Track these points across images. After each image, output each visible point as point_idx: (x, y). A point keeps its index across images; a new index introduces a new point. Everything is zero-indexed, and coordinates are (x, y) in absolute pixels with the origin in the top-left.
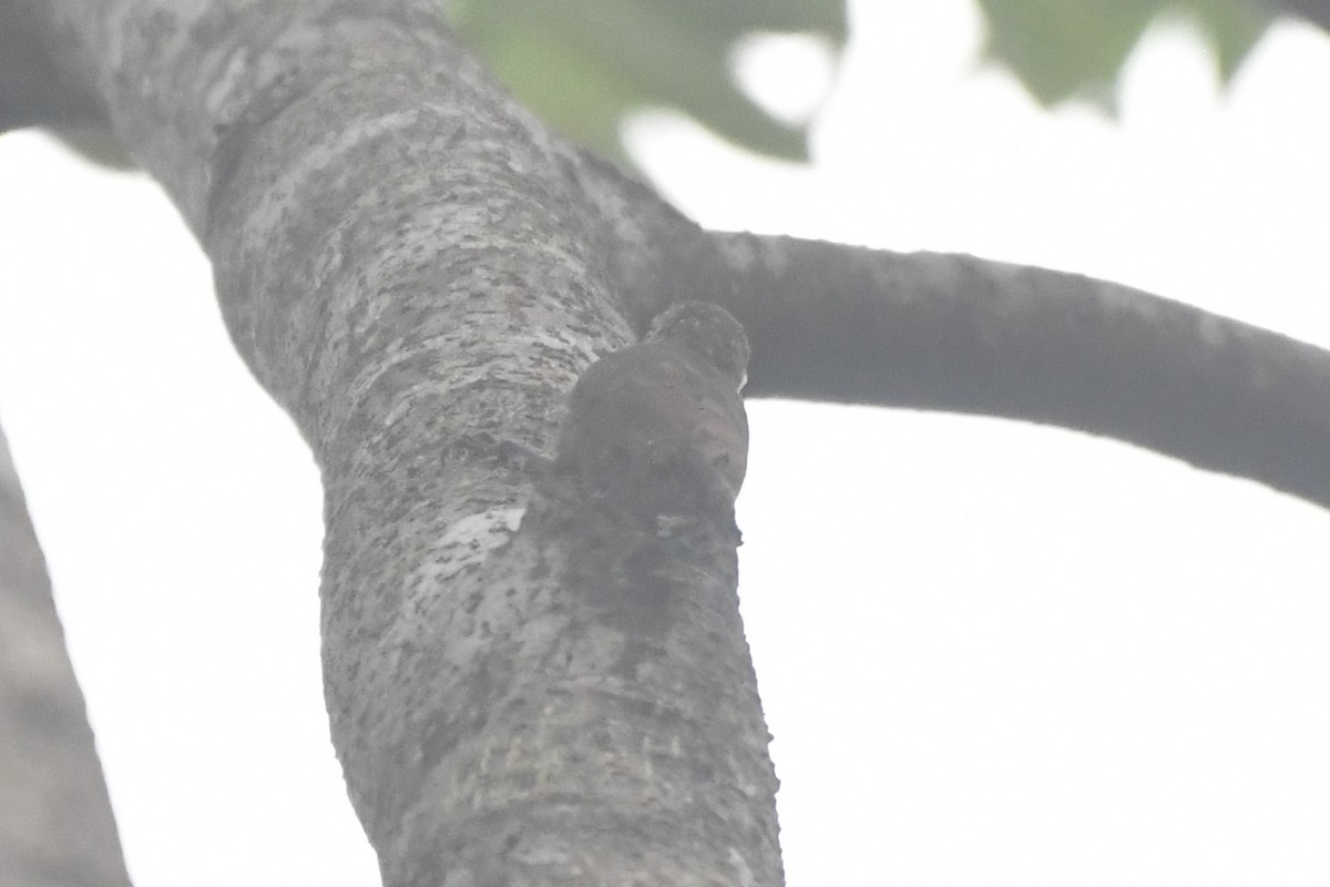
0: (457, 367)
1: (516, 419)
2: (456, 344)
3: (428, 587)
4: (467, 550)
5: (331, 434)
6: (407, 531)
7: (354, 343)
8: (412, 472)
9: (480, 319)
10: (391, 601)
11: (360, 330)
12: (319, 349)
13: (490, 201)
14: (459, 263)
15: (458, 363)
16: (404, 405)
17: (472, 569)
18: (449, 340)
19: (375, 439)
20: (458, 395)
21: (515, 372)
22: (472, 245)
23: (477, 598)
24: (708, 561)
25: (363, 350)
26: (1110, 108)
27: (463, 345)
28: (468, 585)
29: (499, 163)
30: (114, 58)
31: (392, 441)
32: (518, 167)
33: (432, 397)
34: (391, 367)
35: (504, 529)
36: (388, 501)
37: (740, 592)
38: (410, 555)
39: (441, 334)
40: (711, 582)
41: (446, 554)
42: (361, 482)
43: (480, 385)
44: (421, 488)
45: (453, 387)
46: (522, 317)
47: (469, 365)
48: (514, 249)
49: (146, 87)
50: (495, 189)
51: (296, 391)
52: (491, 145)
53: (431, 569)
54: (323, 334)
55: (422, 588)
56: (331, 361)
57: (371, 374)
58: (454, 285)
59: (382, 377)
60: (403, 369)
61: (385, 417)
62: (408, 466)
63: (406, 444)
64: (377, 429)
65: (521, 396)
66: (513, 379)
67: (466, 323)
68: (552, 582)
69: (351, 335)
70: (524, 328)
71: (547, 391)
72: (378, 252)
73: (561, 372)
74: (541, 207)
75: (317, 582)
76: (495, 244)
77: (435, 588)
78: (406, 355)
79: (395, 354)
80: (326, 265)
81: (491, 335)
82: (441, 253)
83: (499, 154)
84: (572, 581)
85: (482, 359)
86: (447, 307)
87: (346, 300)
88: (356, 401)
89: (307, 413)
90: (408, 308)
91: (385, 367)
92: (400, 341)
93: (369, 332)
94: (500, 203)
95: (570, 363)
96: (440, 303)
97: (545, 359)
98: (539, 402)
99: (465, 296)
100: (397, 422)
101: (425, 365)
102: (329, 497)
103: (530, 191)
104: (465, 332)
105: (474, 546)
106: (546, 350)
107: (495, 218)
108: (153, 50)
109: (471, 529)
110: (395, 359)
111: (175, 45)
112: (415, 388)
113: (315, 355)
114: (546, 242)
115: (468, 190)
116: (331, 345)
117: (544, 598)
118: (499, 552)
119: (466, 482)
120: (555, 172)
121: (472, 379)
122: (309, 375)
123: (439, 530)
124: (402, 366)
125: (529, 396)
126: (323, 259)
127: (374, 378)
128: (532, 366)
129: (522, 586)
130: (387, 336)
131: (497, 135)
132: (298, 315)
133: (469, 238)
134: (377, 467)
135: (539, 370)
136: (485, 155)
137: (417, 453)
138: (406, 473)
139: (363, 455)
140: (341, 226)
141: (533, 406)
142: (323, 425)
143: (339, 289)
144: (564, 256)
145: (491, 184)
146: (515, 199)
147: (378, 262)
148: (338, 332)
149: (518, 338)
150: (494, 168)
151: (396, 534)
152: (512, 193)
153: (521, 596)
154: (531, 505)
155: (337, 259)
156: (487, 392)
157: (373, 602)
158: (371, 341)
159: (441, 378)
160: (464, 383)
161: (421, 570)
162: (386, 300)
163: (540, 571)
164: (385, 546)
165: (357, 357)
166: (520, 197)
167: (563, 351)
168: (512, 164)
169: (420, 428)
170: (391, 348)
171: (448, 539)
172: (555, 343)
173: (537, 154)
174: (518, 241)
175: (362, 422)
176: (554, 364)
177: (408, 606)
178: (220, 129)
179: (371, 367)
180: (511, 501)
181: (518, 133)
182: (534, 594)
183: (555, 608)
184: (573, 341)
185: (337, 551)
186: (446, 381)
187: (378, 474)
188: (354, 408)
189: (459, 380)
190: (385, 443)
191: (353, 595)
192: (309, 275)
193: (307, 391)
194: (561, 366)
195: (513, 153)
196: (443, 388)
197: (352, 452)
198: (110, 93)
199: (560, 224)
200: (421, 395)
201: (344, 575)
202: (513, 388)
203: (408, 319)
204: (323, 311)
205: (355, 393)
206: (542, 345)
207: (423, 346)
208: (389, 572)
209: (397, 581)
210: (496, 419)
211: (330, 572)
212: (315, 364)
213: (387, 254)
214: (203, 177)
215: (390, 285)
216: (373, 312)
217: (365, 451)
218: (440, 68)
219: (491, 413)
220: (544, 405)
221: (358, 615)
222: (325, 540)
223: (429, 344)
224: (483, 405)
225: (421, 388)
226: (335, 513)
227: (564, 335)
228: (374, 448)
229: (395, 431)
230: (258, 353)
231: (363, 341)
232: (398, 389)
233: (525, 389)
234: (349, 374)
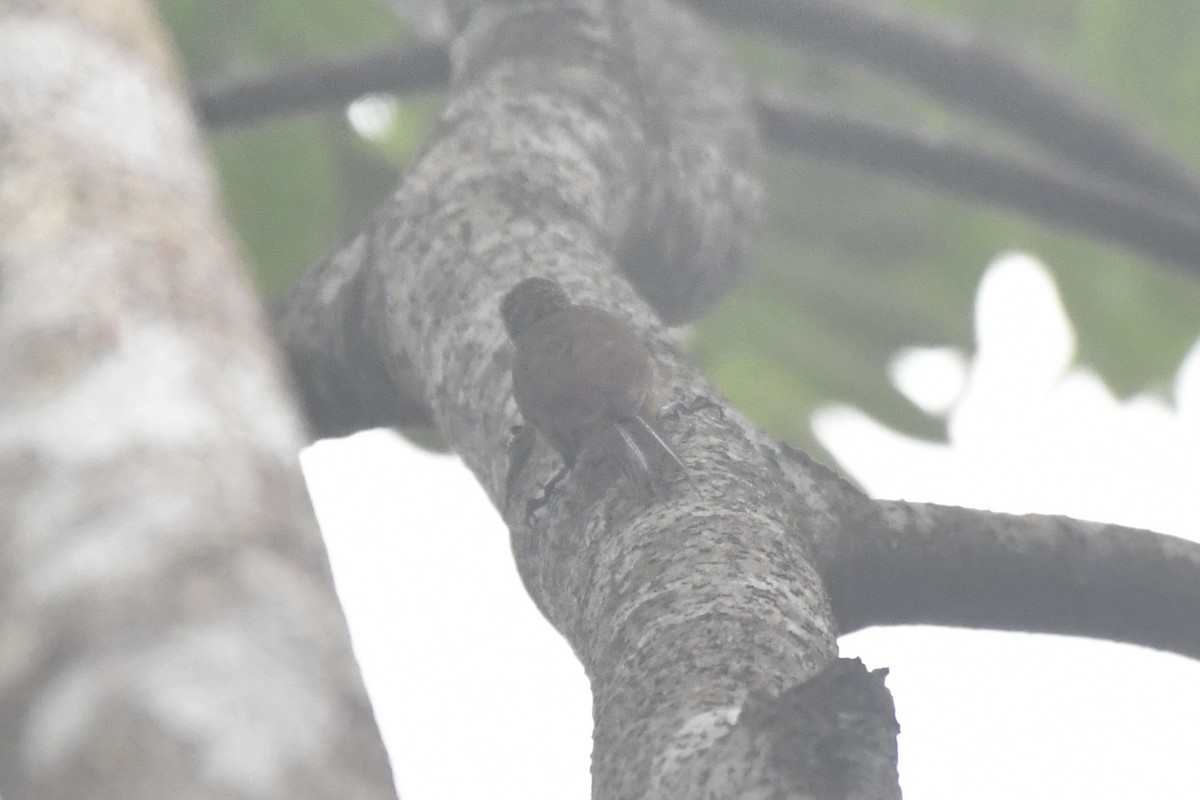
0: (690, 604)
1: (733, 641)
2: (690, 586)
3: (670, 766)
4: (699, 739)
5: (598, 654)
6: (655, 725)
7: (615, 587)
8: (658, 682)
9: (707, 568)
10: (643, 775)
11: (619, 577)
12: (588, 591)
13: (714, 482)
14: (693, 527)
15: (690, 601)
16: (651, 633)
17: (702, 753)
18: (683, 584)
19: (631, 657)
20: (692, 624)
21: (732, 607)
22: (700, 513)
23: (706, 775)
24: (875, 746)
25: (621, 592)
26: (1169, 399)
27: (695, 587)
28: (699, 765)
29: (720, 453)
30: (437, 376)
31: (643, 658)
32: (733, 456)
33: (672, 627)
34: (642, 604)
35: (725, 723)
36: (641, 704)
37: (900, 768)
38: (657, 743)
39: (678, 579)
40: (878, 761)
41: (683, 742)
42: (621, 689)
43: (707, 617)
44: (665, 693)
45: (688, 618)
46: (738, 568)
47: (700, 602)
48: (732, 516)
49: (461, 397)
50: (717, 472)
51: (572, 621)
52: (714, 440)
53: (672, 752)
54: (591, 580)
55: (666, 767)
56: (597, 600)
57: (626, 609)
58: (687, 544)
59: (636, 612)
60: (650, 606)
61: (636, 641)
62: (655, 676)
63: (653, 661)
64: (632, 650)
65: (738, 625)
66: (731, 612)
67: (697, 571)
68: (760, 762)
69: (612, 580)
70: (740, 575)
71: (756, 621)
72: (632, 519)
73: (767, 607)
74: (751, 485)
75: (589, 762)
76: (718, 513)
77: (676, 767)
78: (652, 595)
79: (645, 595)
80: (593, 530)
81: (716, 580)
82: (677, 520)
83: (720, 446)
84: (775, 761)
85: (709, 598)
86: (683, 559)
87: (608, 556)
88: (617, 629)
89: (580, 637)
90: (653, 561)
91: (637, 604)
92: (649, 584)
93: (626, 577)
94: (721, 483)
95: (773, 600)
96: (677, 556)
97: (755, 597)
98: (750, 629)
99: (696, 551)
100: (647, 644)
101: (667, 602)
102: (597, 700)
103: (743, 474)
104: (697, 578)
105: (704, 736)
106: (755, 591)
107: (718, 493)
108: (466, 370)
109: (702, 723)
110: (645, 598)
111: (481, 367)
112: (660, 619)
113: (586, 596)
114: (755, 511)
115: (698, 473)
116: (597, 589)
117: (756, 774)
118: (722, 741)
119: (697, 689)
120: (761, 459)
121: (701, 613)
122: (582, 611)
123: (679, 724)
124: (650, 603)
125: (743, 625)
126: (591, 526)
127: (628, 613)
128: (746, 603)
129: (740, 766)
130: (638, 581)
131: (719, 433)
132: (573, 566)
133: (698, 508)
134: (632, 678)
135: (751, 606)
136: (710, 448)
137: (661, 668)
138: (653, 682)
139: (622, 669)
140: (604, 500)
141: (747, 633)
142: (593, 647)
143: (603, 546)
144: (769, 521)
145: (714, 469)
146: (732, 479)
147: (632, 527)
148: (602, 578)
149: (735, 582)
150: (716, 457)
151: (645, 727)
152: (730, 475)
153: (739, 774)
154: (746, 708)
155: (602, 524)
156: (713, 622)
157: (629, 778)
158: (627, 584)
159: (679, 612)
160: (694, 616)
161: (665, 754)
162: (638, 554)
163: (753, 754)
164: (639, 735)
165: (617, 597)
166: (737, 478)
167: (768, 592)
168: (730, 454)
169: (664, 649)
170: (642, 590)
171: (683, 731)
172: (762, 586)
173: (748, 445)
174: (734, 510)
175: (620, 645)
176: (761, 601)
177: (656, 780)
178: (515, 429)
179: (627, 604)
180: (731, 702)
181: (735, 431)
182: (747, 772)
183: (764, 782)
184: (775, 584)
185: (601, 738)
186: (682, 616)
187: (632, 683)
188: (615, 635)
189: (693, 613)
190: (638, 660)
191: (614, 772)
192: (581, 536)
193: (580, 622)
194: (767, 602)
195: (731, 446)
196: (680, 619)
197: (613, 666)
198: (435, 404)
199: (766, 498)
200: (664, 625)
201: (608, 758)
202: (731, 619)
203: (654, 567)
204: (592, 563)
205: (615, 624)
206: (752, 587)
207: (665, 589)
208: (641, 755)
209: (648, 762)
210: (718, 642)
211: (597, 756)
212: (586, 602)
213: (638, 521)
214: (502, 465)
215: (641, 544)
216: (629, 563)
217: (623, 666)
218: (675, 383)
219: (716, 637)
220: (754, 632)
221: (619, 786)
222: (594, 732)
223: (670, 587)
224: (709, 631)
225: (665, 619)
226: (601, 711)
227: (769, 579)
228: (630, 664)
229: (645, 652)
230: (544, 593)
231: (622, 584)
232: (648, 620)
233: (740, 619)
234: (611, 610)
